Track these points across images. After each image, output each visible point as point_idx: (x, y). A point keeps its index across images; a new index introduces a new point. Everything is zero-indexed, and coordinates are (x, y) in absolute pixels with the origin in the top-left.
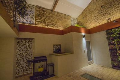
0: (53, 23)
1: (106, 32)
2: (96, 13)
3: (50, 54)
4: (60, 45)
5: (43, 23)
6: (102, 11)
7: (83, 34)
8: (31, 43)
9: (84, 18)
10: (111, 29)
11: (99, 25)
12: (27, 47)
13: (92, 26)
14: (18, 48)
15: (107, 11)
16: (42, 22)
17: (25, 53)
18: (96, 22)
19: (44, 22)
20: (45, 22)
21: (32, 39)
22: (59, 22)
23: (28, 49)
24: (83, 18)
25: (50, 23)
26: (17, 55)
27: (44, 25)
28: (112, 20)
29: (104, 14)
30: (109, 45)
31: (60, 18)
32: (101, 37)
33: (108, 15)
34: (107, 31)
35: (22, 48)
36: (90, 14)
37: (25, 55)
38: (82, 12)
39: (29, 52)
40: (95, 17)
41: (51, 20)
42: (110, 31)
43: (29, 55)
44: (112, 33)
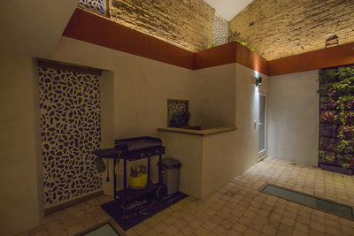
0: (166, 23)
1: (320, 74)
2: (296, 12)
3: (158, 129)
4: (187, 103)
5: (135, 15)
6: (317, 11)
7: (257, 74)
8: (95, 89)
9: (256, 25)
10: (336, 68)
11: (301, 51)
12: (82, 103)
13: (276, 52)
14: (47, 103)
15: (332, 11)
16: (134, 11)
17: (73, 123)
18: (292, 43)
19: (137, 11)
20: (142, 13)
21: (98, 72)
22: (184, 23)
23: (86, 108)
24: (251, 24)
25: (159, 19)
26: (46, 131)
27: (139, 25)
28: (341, 42)
29: (321, 22)
30: (321, 110)
31: (188, 10)
32: (303, 87)
33: (332, 25)
34: (323, 71)
35: (63, 103)
36: (276, 13)
37: (76, 132)
38: (251, 5)
39: (90, 121)
40: (291, 24)
41: (160, 9)
42: (332, 73)
43: (92, 133)
44: (337, 79)
